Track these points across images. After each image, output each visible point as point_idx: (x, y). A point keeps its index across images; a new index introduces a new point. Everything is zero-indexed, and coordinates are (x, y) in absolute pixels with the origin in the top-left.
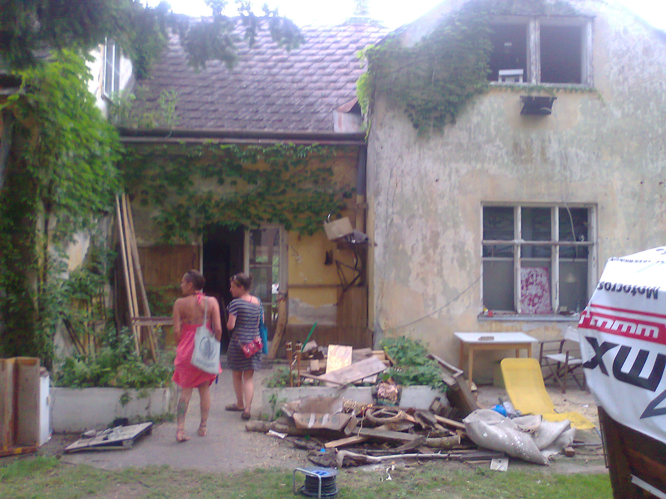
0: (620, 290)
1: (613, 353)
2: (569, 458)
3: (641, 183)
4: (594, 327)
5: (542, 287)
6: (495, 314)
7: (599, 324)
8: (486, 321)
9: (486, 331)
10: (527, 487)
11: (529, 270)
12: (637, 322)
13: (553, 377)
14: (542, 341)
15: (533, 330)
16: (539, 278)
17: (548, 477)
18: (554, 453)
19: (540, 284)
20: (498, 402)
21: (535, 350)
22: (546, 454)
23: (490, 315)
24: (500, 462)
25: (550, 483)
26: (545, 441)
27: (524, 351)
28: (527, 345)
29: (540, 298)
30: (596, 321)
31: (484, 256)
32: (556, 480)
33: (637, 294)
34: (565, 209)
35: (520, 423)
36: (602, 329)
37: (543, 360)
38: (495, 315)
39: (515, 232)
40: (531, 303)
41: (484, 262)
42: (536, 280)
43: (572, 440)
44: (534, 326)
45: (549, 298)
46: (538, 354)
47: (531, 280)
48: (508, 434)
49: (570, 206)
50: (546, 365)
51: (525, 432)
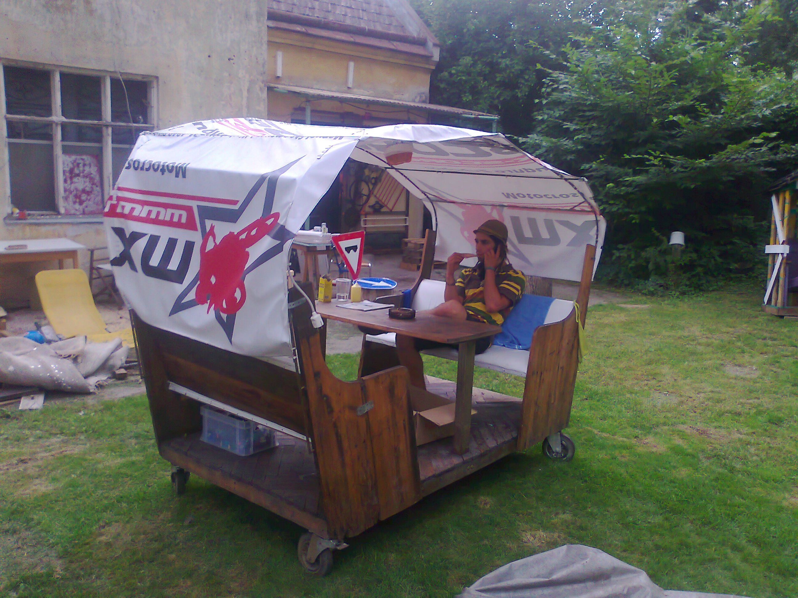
0: (147, 170)
1: (141, 244)
2: (120, 381)
3: (209, 56)
4: (122, 215)
5: (92, 179)
6: (29, 215)
7: (127, 211)
8: (16, 224)
9: (18, 239)
10: (65, 421)
11: (73, 157)
12: (166, 206)
13: (107, 292)
14: (91, 247)
15: (80, 235)
16: (87, 169)
17: (93, 405)
18: (102, 378)
19: (88, 176)
20: (35, 328)
21: (83, 259)
22: (92, 381)
23: (22, 217)
24: (33, 398)
25: (96, 412)
26: (90, 366)
27: (69, 261)
28: (72, 254)
29: (88, 193)
30: (123, 207)
31: (9, 136)
32: (102, 407)
33: (167, 173)
34: (118, 81)
35: (60, 348)
36: (129, 217)
37: (95, 271)
38: (29, 217)
39: (53, 105)
40: (78, 200)
41: (10, 144)
42: (84, 170)
43: (124, 360)
44: (82, 230)
45: (100, 194)
46: (88, 265)
47: (76, 171)
48: (42, 363)
49: (125, 77)
50: (98, 278)
51: (65, 358)
